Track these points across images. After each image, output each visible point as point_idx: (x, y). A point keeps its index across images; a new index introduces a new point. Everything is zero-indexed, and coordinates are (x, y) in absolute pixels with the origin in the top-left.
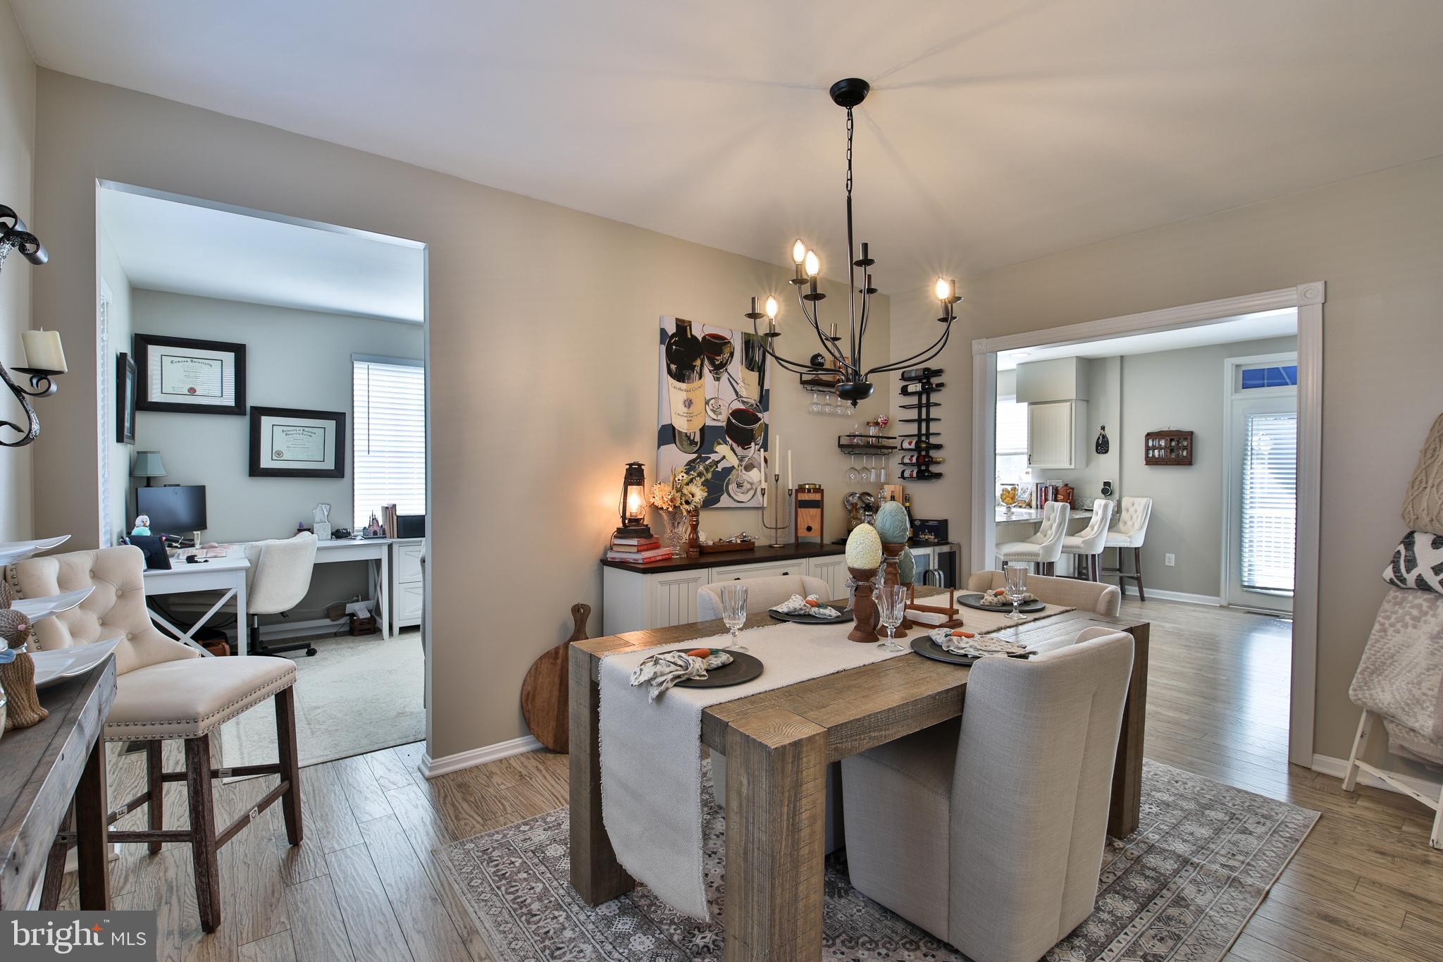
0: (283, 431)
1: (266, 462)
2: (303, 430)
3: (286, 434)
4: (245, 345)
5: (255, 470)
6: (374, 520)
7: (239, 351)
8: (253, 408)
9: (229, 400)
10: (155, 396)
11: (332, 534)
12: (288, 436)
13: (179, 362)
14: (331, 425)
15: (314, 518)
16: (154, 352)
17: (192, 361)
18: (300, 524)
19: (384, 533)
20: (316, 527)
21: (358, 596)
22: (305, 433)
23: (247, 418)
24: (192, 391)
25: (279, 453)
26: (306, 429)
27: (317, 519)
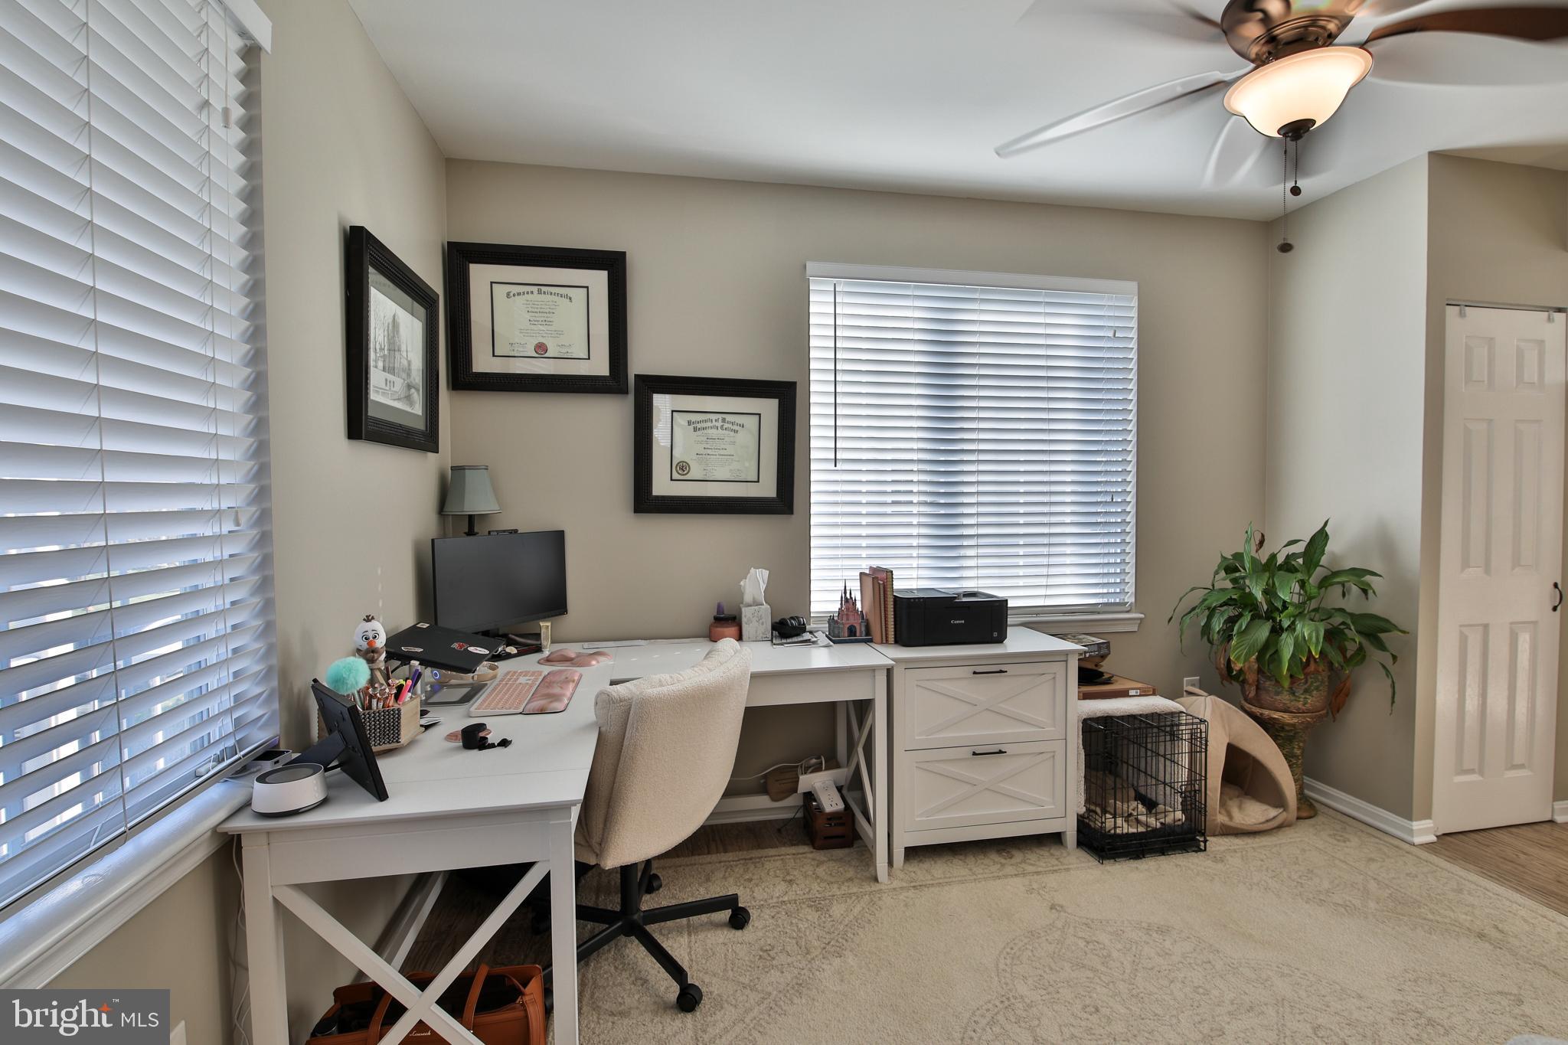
0: (689, 423)
1: (662, 485)
2: (724, 420)
3: (695, 430)
4: (623, 254)
5: (645, 501)
6: (847, 601)
7: (613, 264)
8: (641, 379)
9: (599, 366)
10: (483, 362)
11: (774, 628)
12: (698, 433)
13: (519, 294)
14: (769, 408)
15: (742, 594)
16: (480, 275)
17: (540, 292)
18: (720, 608)
19: (868, 633)
20: (747, 613)
21: (819, 758)
22: (726, 425)
23: (631, 397)
24: (541, 348)
25: (683, 467)
26: (729, 418)
27: (748, 598)
